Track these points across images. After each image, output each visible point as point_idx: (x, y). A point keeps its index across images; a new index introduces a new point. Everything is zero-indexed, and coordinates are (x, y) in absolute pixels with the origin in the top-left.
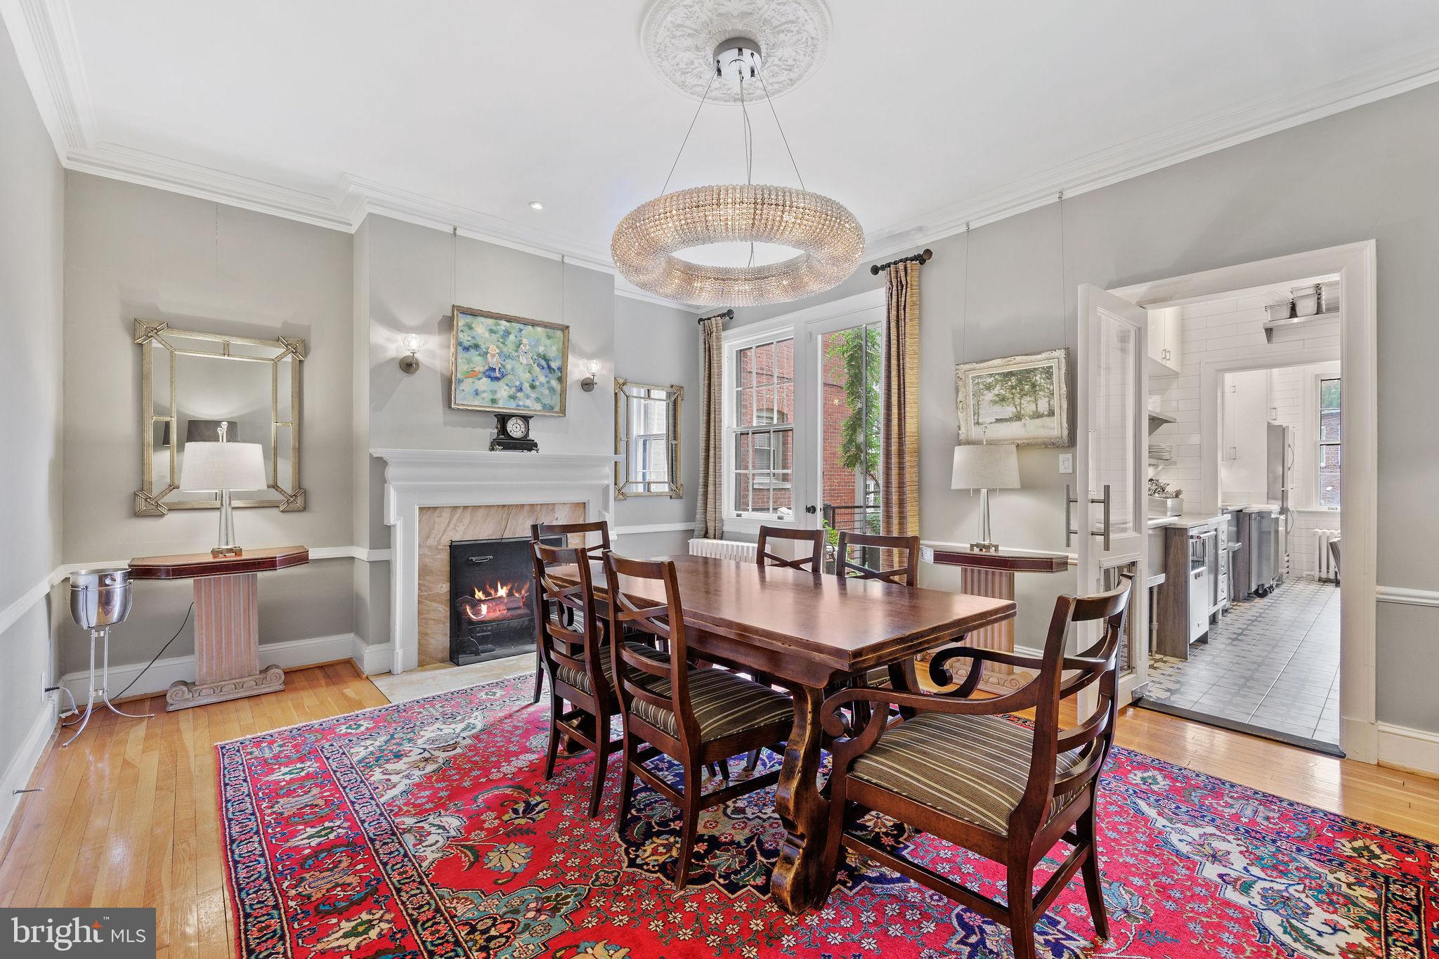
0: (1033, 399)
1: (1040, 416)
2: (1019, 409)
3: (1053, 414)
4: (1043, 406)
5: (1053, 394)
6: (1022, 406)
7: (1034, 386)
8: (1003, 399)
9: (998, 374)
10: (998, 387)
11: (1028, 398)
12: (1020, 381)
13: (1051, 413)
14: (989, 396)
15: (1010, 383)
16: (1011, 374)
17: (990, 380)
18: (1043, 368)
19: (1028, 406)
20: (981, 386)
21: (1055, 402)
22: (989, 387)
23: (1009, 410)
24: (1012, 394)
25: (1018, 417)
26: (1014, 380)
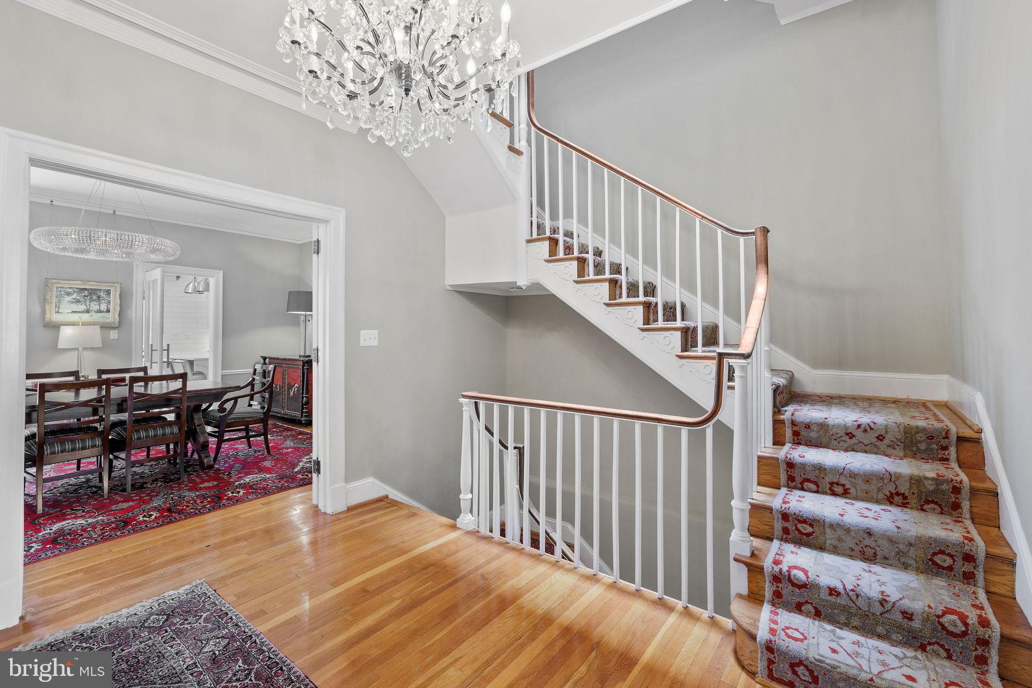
0: (98, 303)
1: (101, 312)
2: (88, 307)
3: (109, 311)
4: (103, 307)
5: (110, 302)
6: (91, 306)
7: (99, 297)
8: (78, 301)
9: (76, 288)
10: (75, 295)
11: (95, 303)
12: (91, 294)
13: (108, 311)
14: (68, 298)
15: (83, 294)
16: (85, 289)
17: (69, 290)
18: (105, 290)
19: (94, 306)
20: (63, 293)
21: (111, 307)
22: (68, 294)
23: (82, 307)
24: (85, 299)
25: (88, 311)
26: (86, 293)
